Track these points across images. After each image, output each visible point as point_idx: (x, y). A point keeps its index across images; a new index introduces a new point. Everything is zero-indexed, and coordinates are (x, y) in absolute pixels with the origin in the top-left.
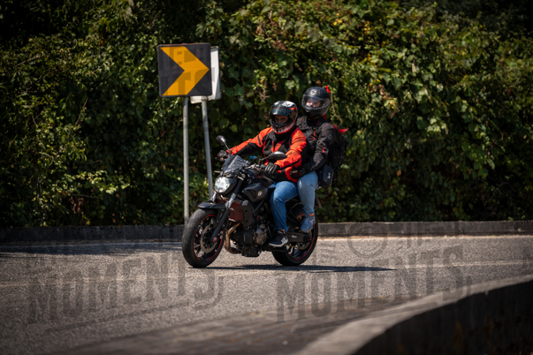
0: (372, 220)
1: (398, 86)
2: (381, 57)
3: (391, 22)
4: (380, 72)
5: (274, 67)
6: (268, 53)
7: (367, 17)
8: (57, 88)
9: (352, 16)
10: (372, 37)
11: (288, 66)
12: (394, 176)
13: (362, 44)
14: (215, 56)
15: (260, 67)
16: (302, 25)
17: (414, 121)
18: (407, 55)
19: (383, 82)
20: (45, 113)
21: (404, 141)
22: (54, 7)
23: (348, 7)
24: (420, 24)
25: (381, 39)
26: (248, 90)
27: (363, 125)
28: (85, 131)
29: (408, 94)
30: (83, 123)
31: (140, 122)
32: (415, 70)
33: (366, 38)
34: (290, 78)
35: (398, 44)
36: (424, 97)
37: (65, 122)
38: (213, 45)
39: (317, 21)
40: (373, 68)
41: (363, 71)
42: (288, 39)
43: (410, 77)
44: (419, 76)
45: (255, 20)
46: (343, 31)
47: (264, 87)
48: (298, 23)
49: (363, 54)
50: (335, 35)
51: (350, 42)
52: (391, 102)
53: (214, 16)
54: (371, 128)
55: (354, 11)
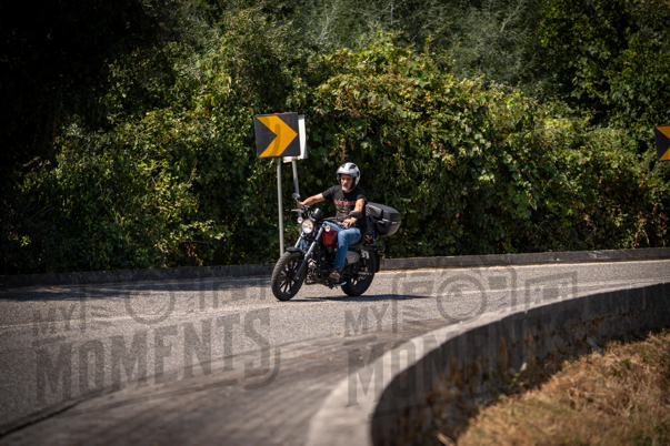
0: (436, 255)
1: (454, 144)
2: (440, 120)
3: (448, 91)
4: (439, 133)
5: (351, 131)
6: (345, 119)
7: (427, 88)
8: (172, 153)
9: (415, 87)
10: (432, 104)
11: (362, 130)
12: (454, 218)
13: (423, 110)
14: (302, 123)
15: (339, 131)
16: (373, 95)
17: (469, 173)
18: (462, 118)
19: (442, 141)
20: (162, 174)
21: (461, 189)
22: (168, 85)
23: (411, 80)
24: (471, 92)
25: (439, 105)
26: (330, 151)
27: (426, 176)
28: (197, 187)
29: (463, 150)
30: (194, 182)
31: (241, 179)
32: (468, 130)
33: (427, 104)
34: (364, 140)
35: (454, 108)
36: (476, 152)
37: (179, 181)
38: (300, 113)
39: (386, 91)
40: (434, 130)
41: (425, 133)
42: (363, 108)
43: (464, 137)
44: (471, 136)
45: (334, 92)
46: (407, 100)
47: (343, 147)
48: (371, 94)
49: (425, 118)
50: (401, 103)
51: (414, 109)
52: (448, 157)
53: (300, 90)
54: (433, 179)
55: (417, 83)
